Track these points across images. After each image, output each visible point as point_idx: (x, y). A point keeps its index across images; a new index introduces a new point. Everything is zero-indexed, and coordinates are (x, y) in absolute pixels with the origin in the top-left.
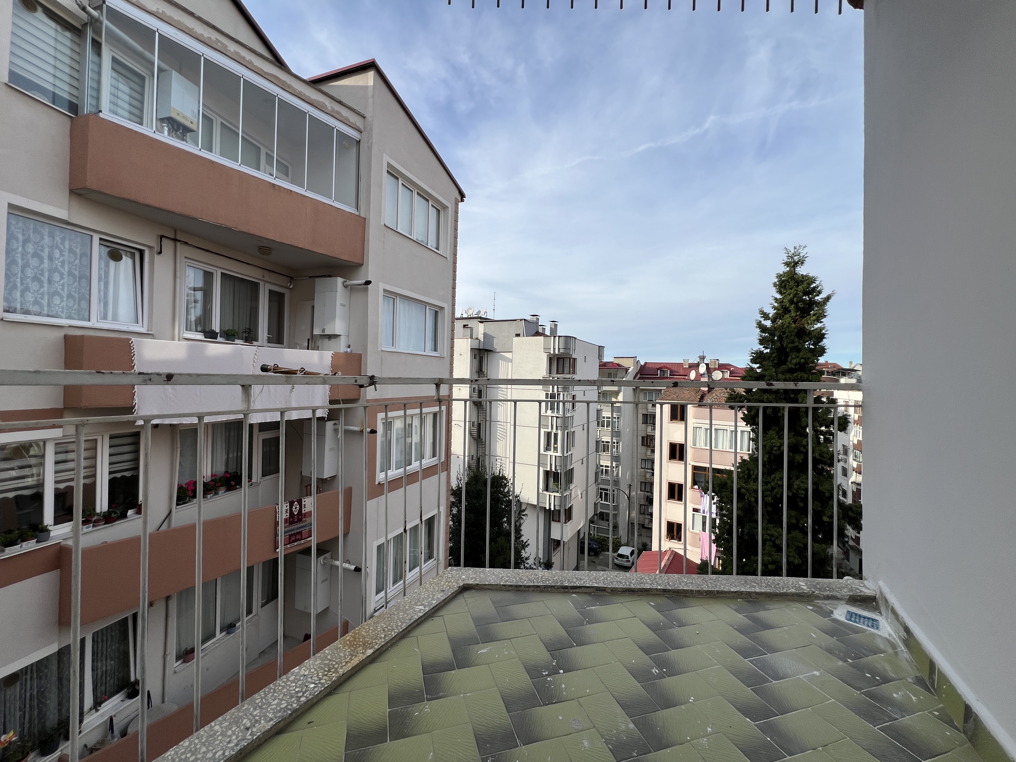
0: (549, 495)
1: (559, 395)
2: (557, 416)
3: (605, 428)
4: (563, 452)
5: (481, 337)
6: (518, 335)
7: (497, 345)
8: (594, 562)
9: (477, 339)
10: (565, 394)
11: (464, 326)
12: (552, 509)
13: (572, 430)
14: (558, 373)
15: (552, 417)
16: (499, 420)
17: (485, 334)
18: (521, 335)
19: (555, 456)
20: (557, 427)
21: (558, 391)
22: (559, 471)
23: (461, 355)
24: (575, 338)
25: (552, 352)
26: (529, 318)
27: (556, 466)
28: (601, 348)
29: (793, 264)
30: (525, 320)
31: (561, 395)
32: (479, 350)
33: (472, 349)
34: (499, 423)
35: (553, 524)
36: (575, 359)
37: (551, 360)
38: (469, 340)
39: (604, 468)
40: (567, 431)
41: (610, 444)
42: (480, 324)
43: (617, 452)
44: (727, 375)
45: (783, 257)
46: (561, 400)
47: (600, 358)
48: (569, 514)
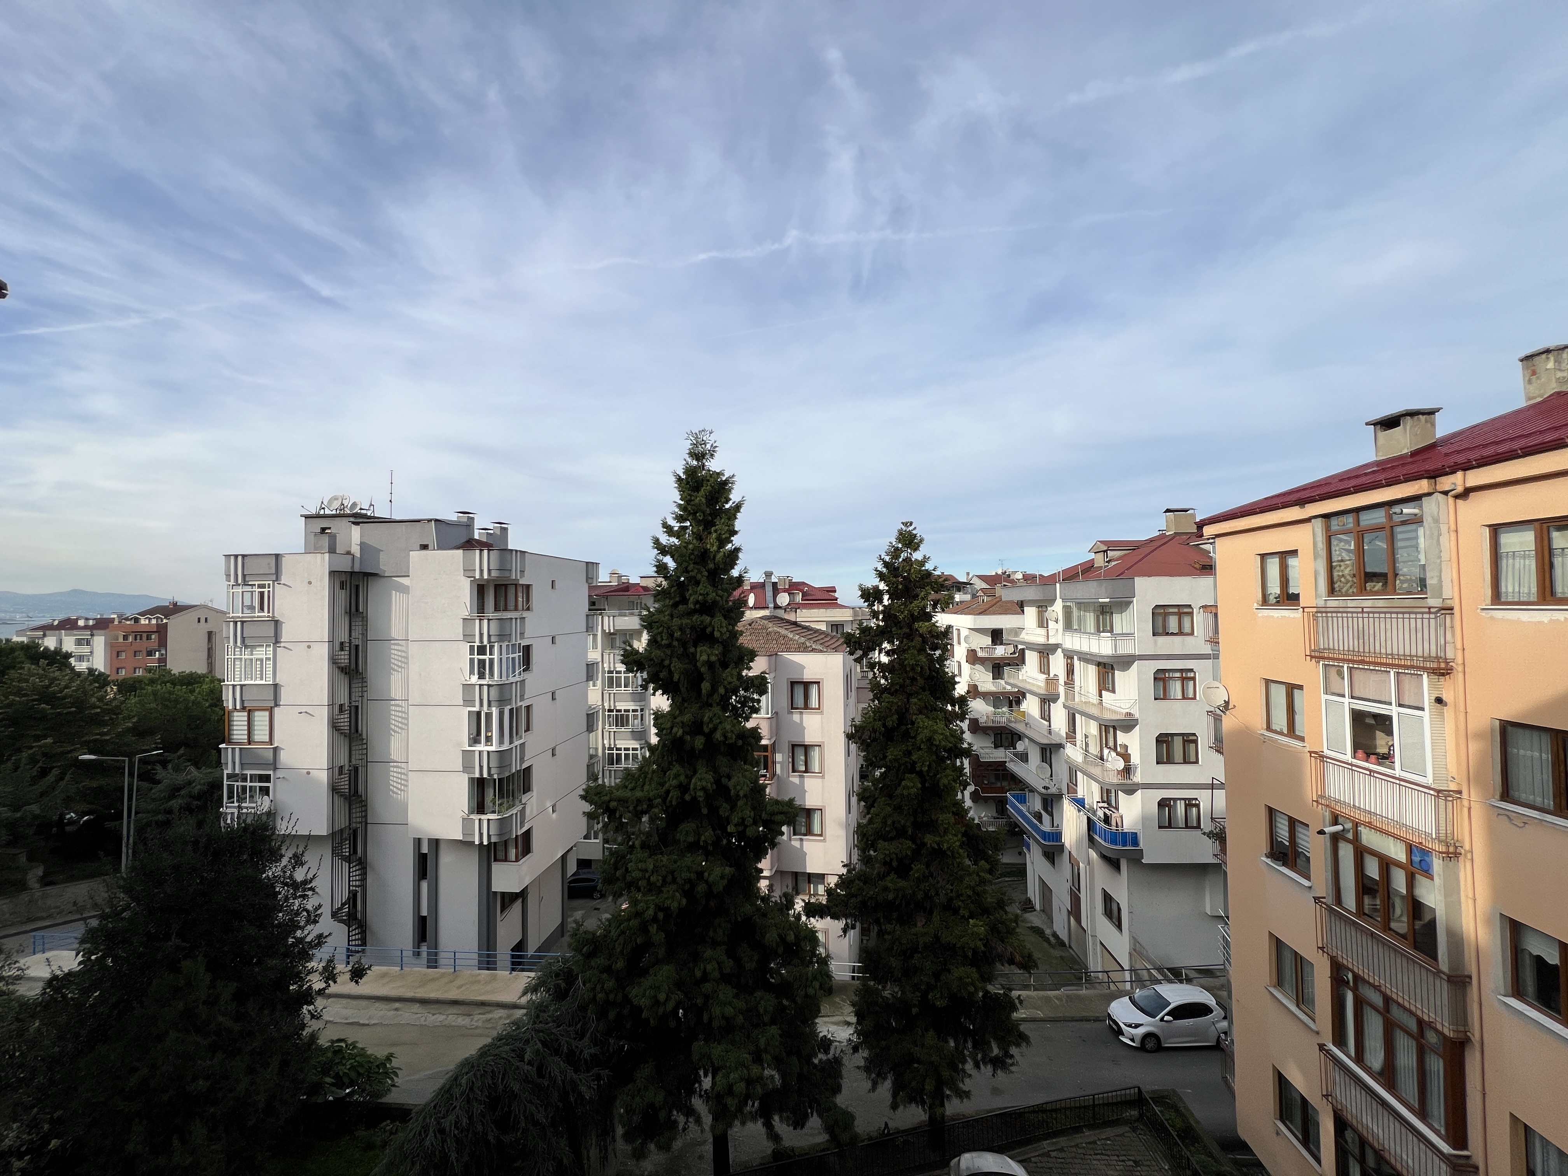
0: (480, 820)
1: (492, 647)
2: (490, 683)
3: (623, 688)
4: (501, 742)
5: (356, 550)
6: (424, 547)
7: (385, 565)
9: (348, 553)
10: (504, 645)
11: (324, 530)
12: (485, 843)
13: (524, 704)
14: (496, 609)
15: (480, 685)
16: (393, 696)
17: (362, 545)
18: (431, 546)
19: (488, 752)
20: (489, 702)
21: (489, 642)
22: (496, 777)
23: (310, 583)
24: (523, 553)
25: (477, 577)
26: (454, 517)
27: (489, 768)
28: (591, 567)
29: (699, 454)
30: (436, 520)
31: (496, 648)
32: (352, 573)
33: (333, 573)
34: (393, 702)
35: (496, 867)
36: (528, 587)
37: (481, 589)
38: (327, 555)
39: (623, 752)
40: (509, 707)
41: (631, 713)
42: (354, 527)
43: (642, 724)
44: (799, 598)
45: (687, 445)
46: (496, 657)
47: (590, 581)
48: (525, 844)
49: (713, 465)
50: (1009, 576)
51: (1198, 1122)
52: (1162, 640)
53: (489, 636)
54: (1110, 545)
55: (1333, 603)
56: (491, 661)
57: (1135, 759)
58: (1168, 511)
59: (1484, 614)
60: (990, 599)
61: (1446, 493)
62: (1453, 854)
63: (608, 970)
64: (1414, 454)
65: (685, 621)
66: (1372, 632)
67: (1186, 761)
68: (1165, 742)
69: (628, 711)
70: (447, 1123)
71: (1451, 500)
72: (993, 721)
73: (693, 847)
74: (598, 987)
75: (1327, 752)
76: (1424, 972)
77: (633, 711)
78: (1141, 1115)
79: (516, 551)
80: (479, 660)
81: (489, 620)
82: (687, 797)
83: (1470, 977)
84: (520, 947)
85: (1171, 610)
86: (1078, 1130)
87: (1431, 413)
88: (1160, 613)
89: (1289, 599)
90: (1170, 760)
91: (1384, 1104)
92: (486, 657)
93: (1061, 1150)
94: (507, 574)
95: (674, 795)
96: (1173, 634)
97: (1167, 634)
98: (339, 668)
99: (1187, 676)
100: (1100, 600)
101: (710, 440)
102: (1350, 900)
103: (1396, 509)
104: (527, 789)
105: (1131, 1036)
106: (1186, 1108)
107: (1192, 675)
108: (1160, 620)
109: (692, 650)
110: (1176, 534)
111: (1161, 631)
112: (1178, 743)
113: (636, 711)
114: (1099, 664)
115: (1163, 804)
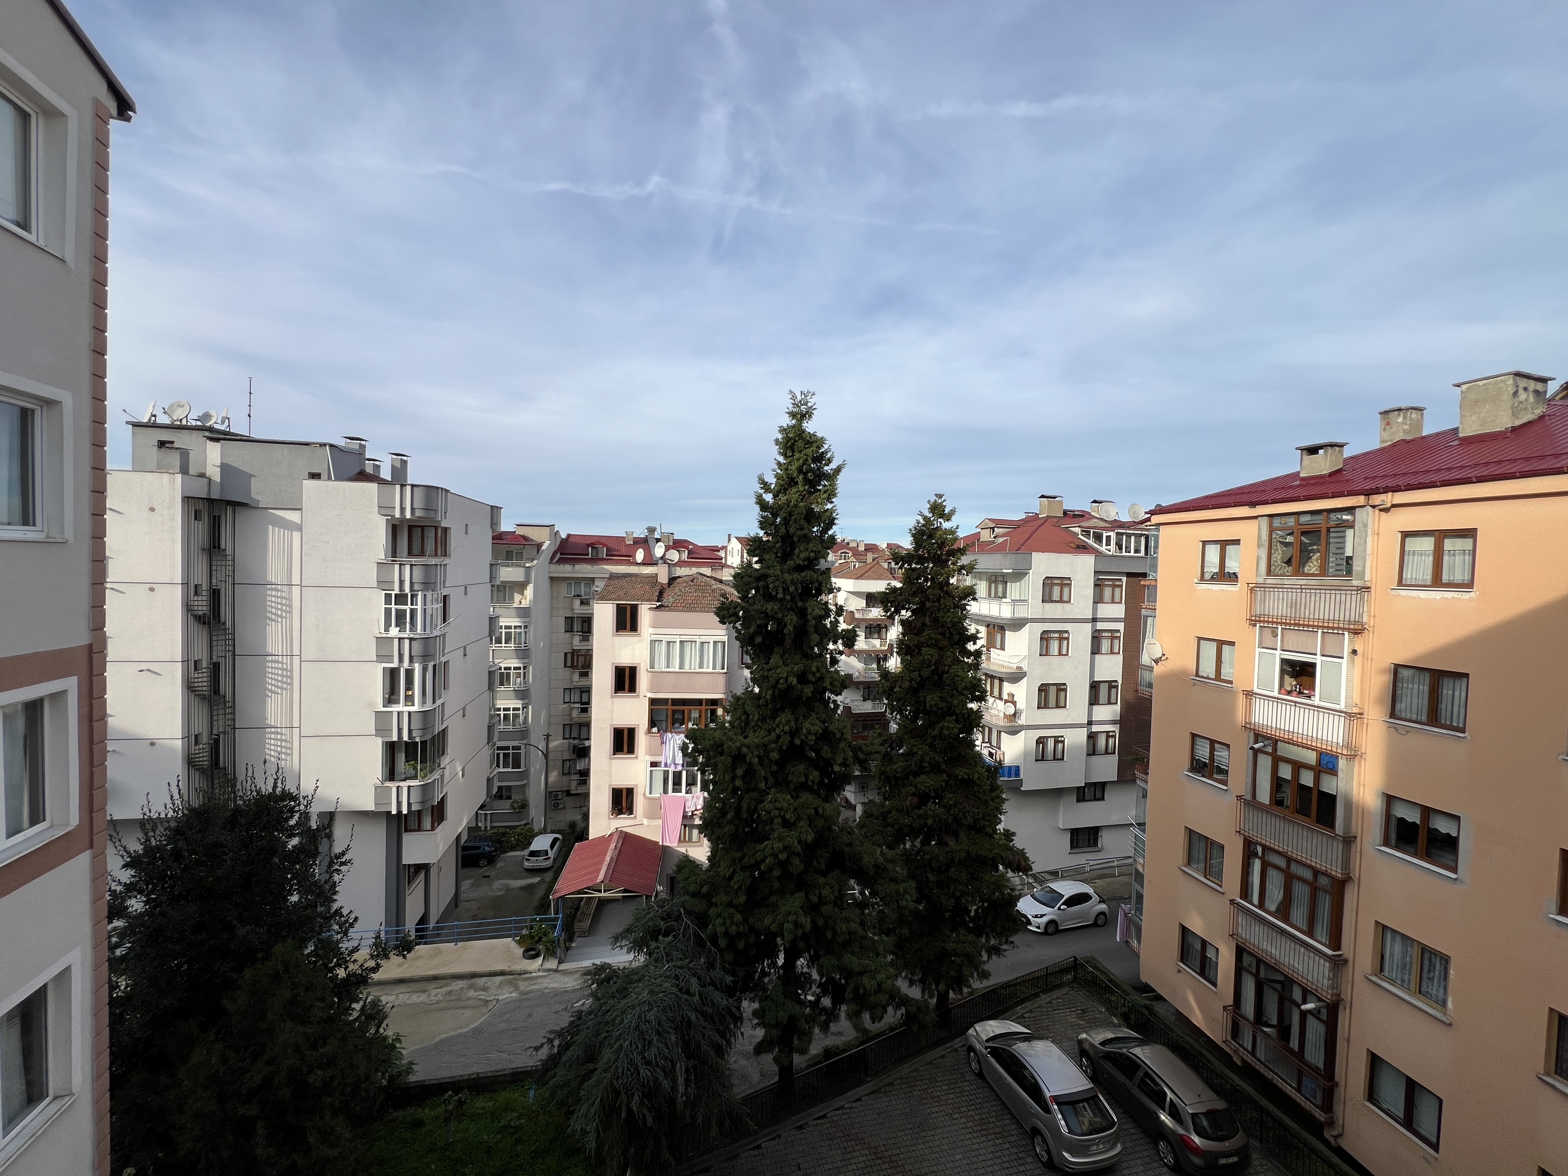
0: (398, 787)
1: (414, 597)
2: (412, 636)
3: (503, 645)
4: (424, 702)
5: (215, 473)
6: (315, 476)
7: (259, 492)
8: (488, 877)
9: (202, 475)
10: (429, 594)
11: (162, 444)
12: (405, 811)
13: (443, 660)
14: (410, 553)
15: (400, 639)
16: (269, 650)
17: (225, 468)
18: (324, 475)
19: (410, 713)
20: (411, 657)
21: (412, 590)
22: (418, 740)
23: (152, 509)
24: (447, 491)
25: (398, 516)
26: (341, 443)
27: (410, 731)
28: (495, 511)
29: (801, 414)
30: (331, 446)
31: (419, 597)
32: (210, 501)
33: (187, 500)
35: (407, 838)
36: (446, 530)
37: (395, 529)
38: (179, 477)
39: (502, 713)
40: (433, 663)
41: (512, 671)
42: (209, 444)
43: (525, 683)
44: (685, 556)
45: (788, 405)
46: (419, 607)
47: (494, 527)
48: (438, 813)
49: (810, 426)
50: (848, 544)
51: (1114, 975)
52: (1048, 606)
53: (412, 583)
54: (999, 523)
55: (1271, 581)
56: (413, 612)
57: (1021, 704)
58: (1043, 496)
59: (1393, 592)
60: (861, 564)
61: (1374, 507)
62: (1352, 757)
64: (1331, 474)
66: (1303, 603)
67: (1058, 706)
68: (1043, 690)
69: (509, 668)
71: (1377, 512)
72: (865, 677)
75: (1256, 690)
76: (1325, 838)
77: (515, 668)
78: (1075, 977)
79: (442, 489)
80: (397, 610)
81: (411, 565)
83: (1355, 837)
84: (423, 920)
85: (1056, 581)
86: (1037, 995)
87: (1341, 446)
88: (1049, 583)
89: (1225, 576)
90: (1046, 706)
91: (1283, 932)
92: (408, 608)
93: (1031, 1011)
94: (432, 514)
96: (1055, 601)
97: (1052, 601)
98: (195, 616)
99: (1063, 636)
100: (1004, 571)
101: (811, 401)
102: (1264, 796)
103: (1333, 516)
104: (442, 752)
105: (1037, 924)
106: (1103, 967)
107: (1066, 635)
108: (1047, 589)
110: (1048, 517)
111: (1047, 598)
112: (1053, 691)
113: (519, 668)
114: (988, 626)
115: (1041, 741)
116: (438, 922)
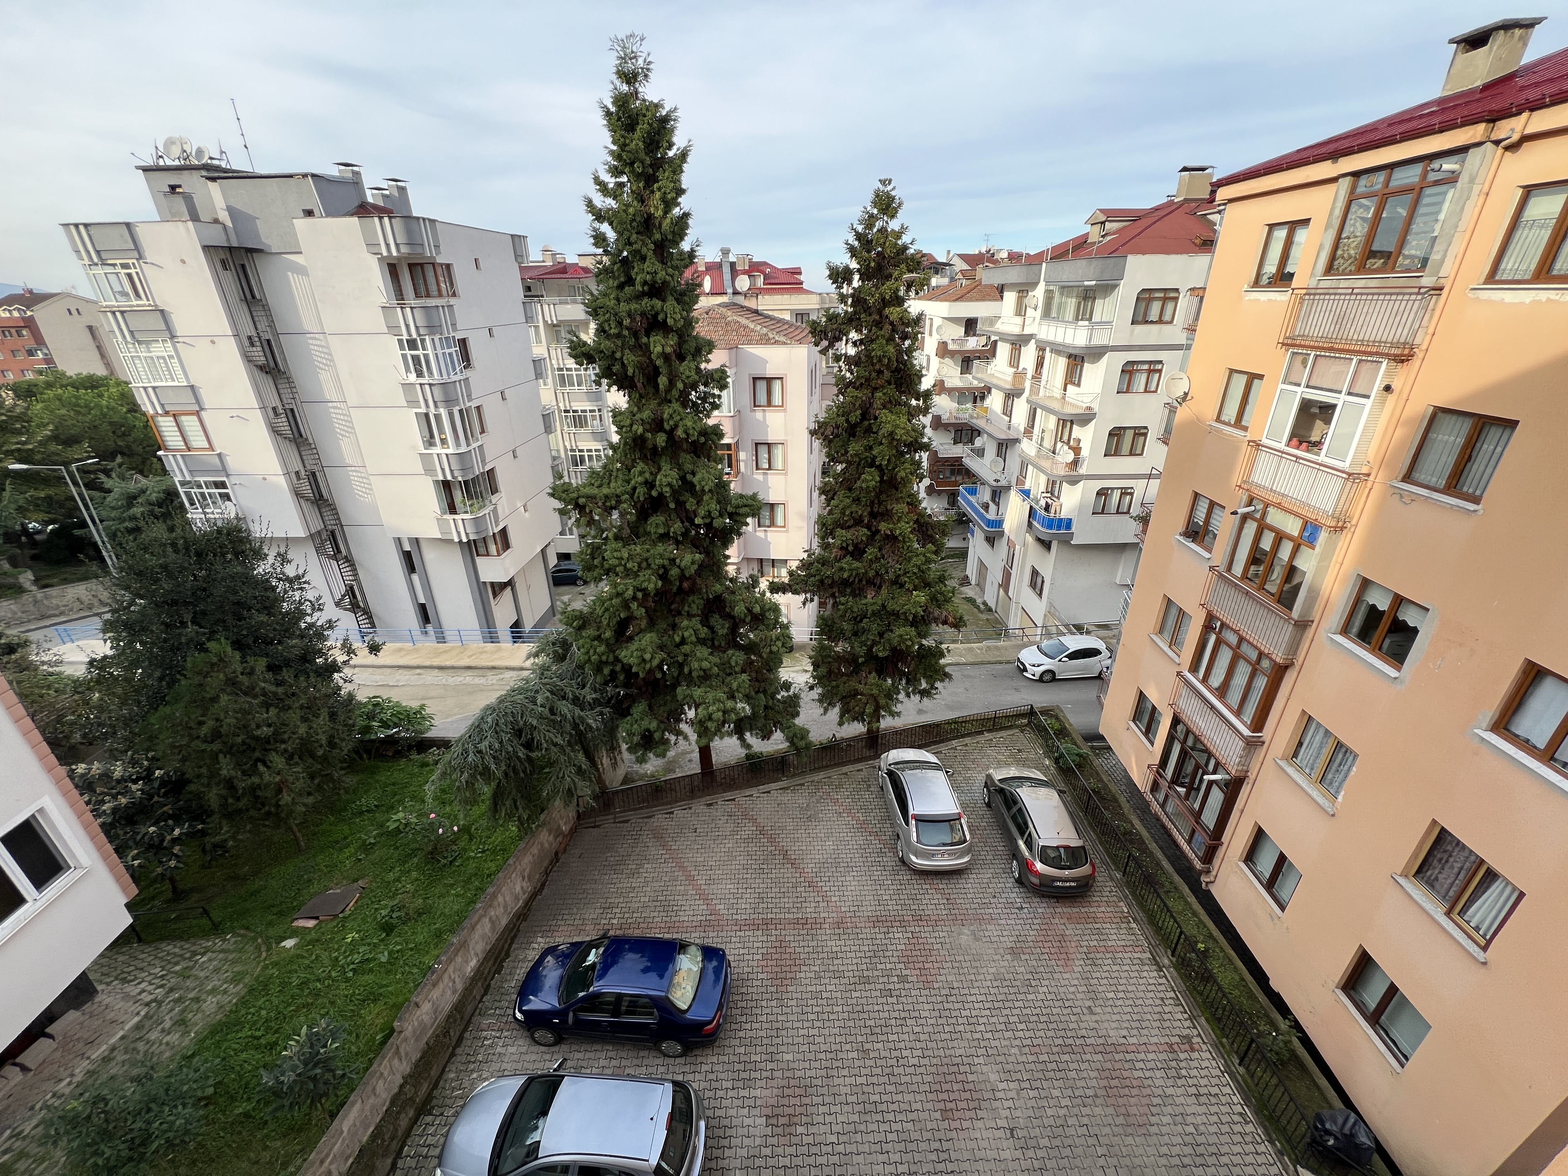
0: (454, 520)
1: (423, 341)
2: (431, 381)
3: (576, 387)
4: (458, 445)
5: (224, 216)
6: (309, 213)
7: (269, 238)
9: (216, 221)
10: (436, 338)
11: (173, 188)
12: (465, 540)
13: (474, 404)
14: (418, 295)
15: (421, 384)
16: (328, 397)
17: (230, 210)
18: (316, 212)
19: (447, 455)
20: (435, 402)
21: (419, 334)
22: (460, 479)
23: (183, 262)
24: (433, 221)
25: (385, 254)
26: (334, 171)
27: (451, 471)
28: (517, 241)
30: (314, 176)
31: (428, 341)
32: (230, 249)
33: (207, 249)
34: (330, 404)
35: (479, 560)
36: (448, 266)
37: (393, 269)
38: (190, 224)
39: (586, 454)
40: (458, 408)
41: (588, 414)
42: (210, 184)
43: (602, 425)
44: (760, 282)
45: (611, 62)
46: (430, 352)
47: (519, 260)
48: (504, 539)
49: (650, 92)
52: (1140, 328)
53: (417, 328)
54: (1111, 215)
55: (1328, 283)
56: (426, 356)
57: (1085, 453)
58: (1185, 169)
59: (1471, 295)
60: (969, 282)
61: (1497, 143)
62: (1339, 529)
63: (598, 638)
64: (1486, 87)
65: (634, 306)
66: (1352, 316)
67: (1131, 454)
68: (1116, 435)
69: (585, 411)
70: (483, 746)
71: (1500, 151)
72: (956, 418)
73: (664, 537)
74: (591, 652)
75: (1265, 441)
76: (1278, 619)
77: (591, 411)
78: (1029, 722)
79: (424, 219)
80: (413, 357)
81: (412, 308)
82: (654, 493)
83: (1313, 621)
84: (517, 625)
85: (1157, 295)
86: (981, 733)
87: (1528, 25)
88: (1145, 297)
89: (1283, 278)
90: (1117, 453)
91: (1213, 707)
92: (420, 352)
93: (966, 745)
94: (419, 250)
95: (641, 491)
96: (1152, 322)
97: (1147, 322)
98: (257, 366)
99: (1154, 368)
100: (1086, 283)
102: (1238, 569)
103: (1435, 165)
104: (494, 490)
105: (1034, 672)
106: (1064, 717)
107: (1159, 367)
108: (1143, 305)
109: (645, 340)
110: (1186, 200)
111: (1141, 318)
112: (1129, 435)
113: (594, 411)
114: (1070, 356)
115: (1102, 493)
116: (534, 627)
